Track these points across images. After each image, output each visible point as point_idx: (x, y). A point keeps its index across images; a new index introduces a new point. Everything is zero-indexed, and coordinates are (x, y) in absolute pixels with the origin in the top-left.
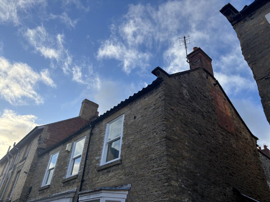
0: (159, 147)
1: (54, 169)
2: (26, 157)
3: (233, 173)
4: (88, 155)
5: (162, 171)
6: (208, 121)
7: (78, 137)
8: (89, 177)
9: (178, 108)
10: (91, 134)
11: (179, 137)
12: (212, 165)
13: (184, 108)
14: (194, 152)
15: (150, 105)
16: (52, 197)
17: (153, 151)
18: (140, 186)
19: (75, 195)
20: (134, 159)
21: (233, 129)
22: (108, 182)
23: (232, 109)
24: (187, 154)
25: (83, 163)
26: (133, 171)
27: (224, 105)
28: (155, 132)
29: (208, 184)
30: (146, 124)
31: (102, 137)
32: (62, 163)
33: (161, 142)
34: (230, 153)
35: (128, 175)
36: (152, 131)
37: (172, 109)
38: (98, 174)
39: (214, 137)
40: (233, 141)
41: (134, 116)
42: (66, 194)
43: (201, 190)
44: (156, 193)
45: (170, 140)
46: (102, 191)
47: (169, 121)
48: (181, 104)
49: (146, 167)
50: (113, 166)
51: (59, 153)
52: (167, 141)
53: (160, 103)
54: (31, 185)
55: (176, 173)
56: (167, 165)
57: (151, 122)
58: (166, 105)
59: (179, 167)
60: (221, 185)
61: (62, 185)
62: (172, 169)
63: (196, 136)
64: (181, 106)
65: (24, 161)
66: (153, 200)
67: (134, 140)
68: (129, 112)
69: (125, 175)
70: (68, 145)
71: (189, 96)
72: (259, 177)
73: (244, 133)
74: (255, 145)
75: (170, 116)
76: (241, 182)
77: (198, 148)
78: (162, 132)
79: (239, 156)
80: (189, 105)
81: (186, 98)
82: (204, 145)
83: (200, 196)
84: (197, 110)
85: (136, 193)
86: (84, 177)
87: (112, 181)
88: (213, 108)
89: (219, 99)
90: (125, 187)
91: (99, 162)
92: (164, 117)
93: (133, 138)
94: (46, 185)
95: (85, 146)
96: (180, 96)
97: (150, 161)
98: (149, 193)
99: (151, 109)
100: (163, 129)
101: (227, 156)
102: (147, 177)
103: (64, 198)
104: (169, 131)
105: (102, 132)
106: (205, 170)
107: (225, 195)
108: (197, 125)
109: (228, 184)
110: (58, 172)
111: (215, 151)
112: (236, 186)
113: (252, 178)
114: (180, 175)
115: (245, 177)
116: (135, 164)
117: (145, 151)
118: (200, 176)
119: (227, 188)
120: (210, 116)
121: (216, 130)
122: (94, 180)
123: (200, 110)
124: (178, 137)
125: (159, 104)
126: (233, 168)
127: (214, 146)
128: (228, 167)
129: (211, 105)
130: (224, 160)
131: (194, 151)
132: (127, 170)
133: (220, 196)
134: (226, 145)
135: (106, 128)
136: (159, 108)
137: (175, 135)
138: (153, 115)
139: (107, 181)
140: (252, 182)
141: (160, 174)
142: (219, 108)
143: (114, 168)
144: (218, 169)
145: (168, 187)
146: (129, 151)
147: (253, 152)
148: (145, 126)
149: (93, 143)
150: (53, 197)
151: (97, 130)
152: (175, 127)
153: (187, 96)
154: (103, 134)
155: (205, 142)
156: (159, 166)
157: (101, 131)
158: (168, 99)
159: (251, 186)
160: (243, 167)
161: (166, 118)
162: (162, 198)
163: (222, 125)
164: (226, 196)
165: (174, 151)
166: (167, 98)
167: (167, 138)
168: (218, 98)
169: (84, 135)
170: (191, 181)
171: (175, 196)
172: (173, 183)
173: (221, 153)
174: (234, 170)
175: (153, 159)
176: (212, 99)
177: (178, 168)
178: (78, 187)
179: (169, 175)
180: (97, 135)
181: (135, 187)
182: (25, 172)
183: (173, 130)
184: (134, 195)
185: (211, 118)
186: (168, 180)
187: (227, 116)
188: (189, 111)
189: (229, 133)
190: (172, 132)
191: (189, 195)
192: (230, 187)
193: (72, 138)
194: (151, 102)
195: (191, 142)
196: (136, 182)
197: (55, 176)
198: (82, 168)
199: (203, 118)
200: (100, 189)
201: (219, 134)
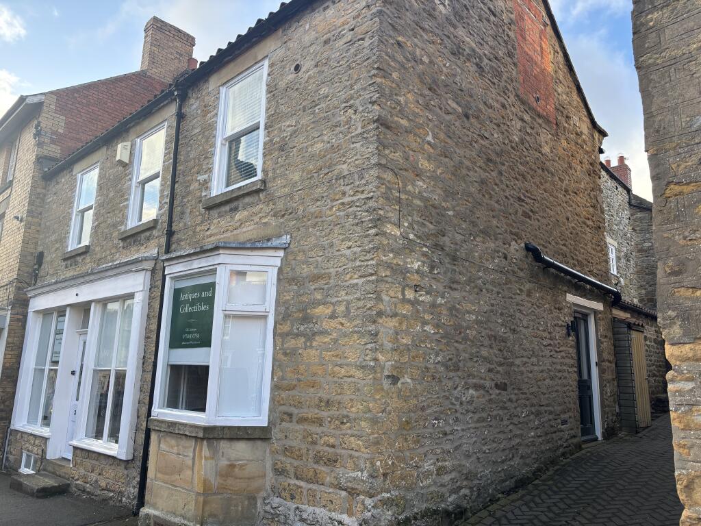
0: (358, 145)
1: (92, 208)
2: (11, 182)
3: (532, 211)
4: (177, 172)
5: (365, 203)
6: (491, 82)
7: (146, 124)
8: (185, 224)
9: (416, 40)
10: (181, 116)
11: (412, 120)
12: (484, 194)
13: (433, 42)
14: (447, 160)
15: (340, 29)
16: (99, 272)
17: (344, 156)
18: (313, 238)
19: (155, 264)
20: (296, 177)
21: (551, 108)
22: (235, 232)
23: (558, 53)
24: (427, 165)
25: (167, 192)
26: (296, 205)
27: (541, 39)
28: (351, 107)
29: (471, 234)
30: (328, 86)
31: (210, 125)
32: (112, 194)
33: (364, 132)
34: (534, 167)
35: (283, 216)
36: (344, 105)
37: (398, 44)
38: (207, 216)
39: (502, 125)
40: (545, 136)
41: (294, 66)
42: (132, 263)
43: (452, 245)
44: (348, 252)
45: (388, 128)
46: (221, 252)
47: (389, 78)
48: (424, 29)
49: (326, 194)
50: (243, 196)
51: (100, 170)
52: (381, 129)
53: (367, 24)
54: (40, 249)
55: (397, 207)
56: (378, 187)
57: (340, 79)
58: (383, 29)
59: (406, 194)
60: (502, 236)
61: (121, 245)
62: (388, 199)
63: (456, 121)
64: (426, 37)
65: (9, 191)
66: (340, 267)
67: (295, 131)
68: (280, 53)
69: (275, 215)
70: (120, 146)
71: (448, 7)
72: (589, 223)
73: (575, 119)
74: (597, 150)
75: (392, 63)
76: (547, 232)
77: (458, 151)
78: (370, 106)
79: (552, 174)
80: (446, 33)
81: (441, 12)
82: (474, 144)
83: (448, 258)
84: (467, 50)
85: (301, 253)
86: (173, 225)
87: (244, 230)
88: (509, 47)
89: (530, 22)
90: (275, 243)
91: (208, 188)
92: (376, 66)
93: (294, 124)
94: (80, 246)
95: (166, 149)
96: (423, 6)
97: (336, 180)
98: (332, 253)
99: (341, 43)
100: (371, 97)
101: (525, 173)
102: (327, 219)
103: (131, 271)
104: (386, 105)
105: (210, 109)
106: (467, 203)
107: (506, 258)
108: (462, 91)
109: (516, 234)
110: (106, 216)
111: (498, 160)
112: (533, 240)
113: (574, 225)
114: (405, 213)
115: (558, 221)
116: (299, 190)
117: (325, 156)
118: (453, 216)
119: (514, 243)
120: (499, 70)
121: (507, 106)
122: (198, 230)
123: (473, 50)
124: (409, 120)
125: (364, 28)
126: (535, 200)
127: (497, 148)
128: (523, 198)
129: (506, 38)
130: (517, 182)
131: (446, 157)
132: (280, 205)
133: (494, 258)
134: (527, 146)
135: (218, 98)
136: (363, 39)
137: (402, 114)
138: (346, 59)
139: (232, 231)
140: (571, 234)
141: (359, 209)
142: (526, 49)
143: (247, 200)
144: (497, 202)
145: (377, 237)
146: (284, 158)
147: (588, 166)
148: (324, 91)
149: (187, 140)
150: (102, 271)
151: (194, 106)
152: (404, 95)
153: (444, 6)
154: (213, 116)
155: (475, 136)
156: (357, 191)
157: (205, 107)
158: (391, 12)
159: (566, 241)
160: (557, 198)
161: (381, 67)
162: (363, 261)
163: (526, 95)
164: (506, 260)
165: (397, 156)
166: (388, 9)
167: (381, 122)
168: (526, 18)
169: (161, 121)
170: (431, 227)
171: (391, 255)
172: (389, 228)
173: (511, 164)
174: (537, 205)
175: (344, 177)
176: (511, 20)
177: (403, 197)
178: (159, 246)
179: (381, 212)
180: (196, 120)
181: (299, 241)
182: (17, 218)
183: (398, 103)
184: (298, 258)
185: (499, 74)
186: (378, 221)
187: (543, 71)
188: (445, 51)
189: (539, 116)
190: (395, 108)
191: (425, 254)
192: (519, 241)
193: (129, 128)
194: (342, 20)
195: (442, 136)
196: (302, 230)
197: (99, 224)
198: (166, 203)
199: (480, 75)
200: (213, 246)
201: (515, 118)
